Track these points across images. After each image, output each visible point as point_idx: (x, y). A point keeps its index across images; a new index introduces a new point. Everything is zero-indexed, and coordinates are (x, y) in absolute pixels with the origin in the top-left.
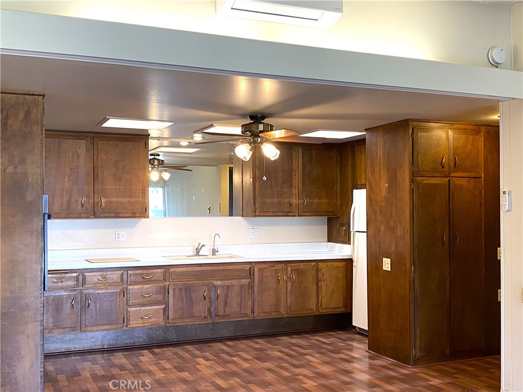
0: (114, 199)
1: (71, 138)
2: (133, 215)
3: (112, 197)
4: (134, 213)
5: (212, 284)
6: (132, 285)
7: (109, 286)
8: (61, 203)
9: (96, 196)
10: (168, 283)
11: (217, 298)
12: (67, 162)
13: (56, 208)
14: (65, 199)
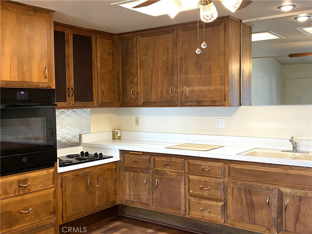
0: (196, 88)
2: (213, 104)
3: (194, 86)
4: (214, 101)
5: (279, 190)
6: (192, 175)
7: (173, 172)
8: (157, 93)
9: (181, 86)
10: (226, 179)
11: (285, 210)
12: (160, 56)
13: (154, 98)
14: (159, 90)
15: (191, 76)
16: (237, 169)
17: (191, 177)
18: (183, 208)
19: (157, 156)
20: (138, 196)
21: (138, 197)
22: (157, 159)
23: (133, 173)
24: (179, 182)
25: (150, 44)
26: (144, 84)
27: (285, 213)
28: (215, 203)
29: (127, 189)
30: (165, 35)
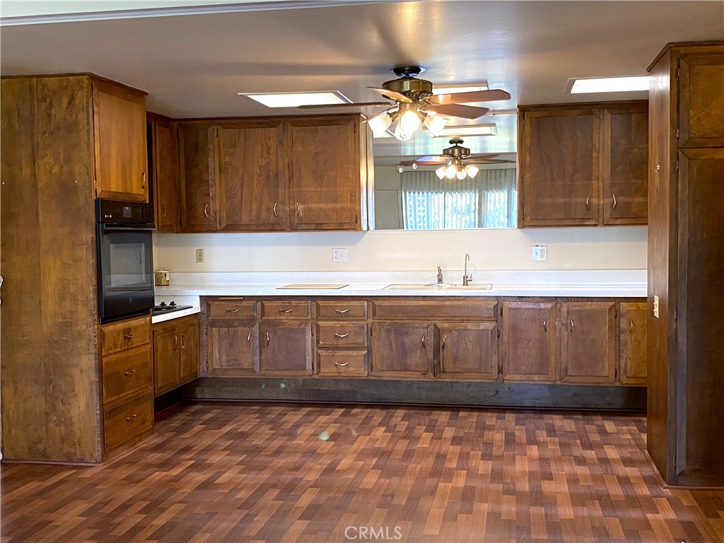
0: (314, 206)
1: (259, 126)
2: (340, 227)
3: (312, 203)
4: (341, 224)
5: (435, 326)
6: (323, 320)
7: (294, 319)
8: (251, 212)
9: (291, 203)
10: (370, 321)
11: (443, 347)
12: (256, 158)
13: (245, 218)
14: (255, 206)
15: (307, 189)
16: (386, 306)
17: (321, 323)
18: (309, 366)
19: (267, 300)
20: (236, 360)
21: (236, 363)
22: (267, 304)
23: (226, 329)
24: (304, 332)
25: (239, 140)
26: (228, 198)
27: (443, 351)
28: (355, 353)
29: (216, 353)
30: (263, 129)
